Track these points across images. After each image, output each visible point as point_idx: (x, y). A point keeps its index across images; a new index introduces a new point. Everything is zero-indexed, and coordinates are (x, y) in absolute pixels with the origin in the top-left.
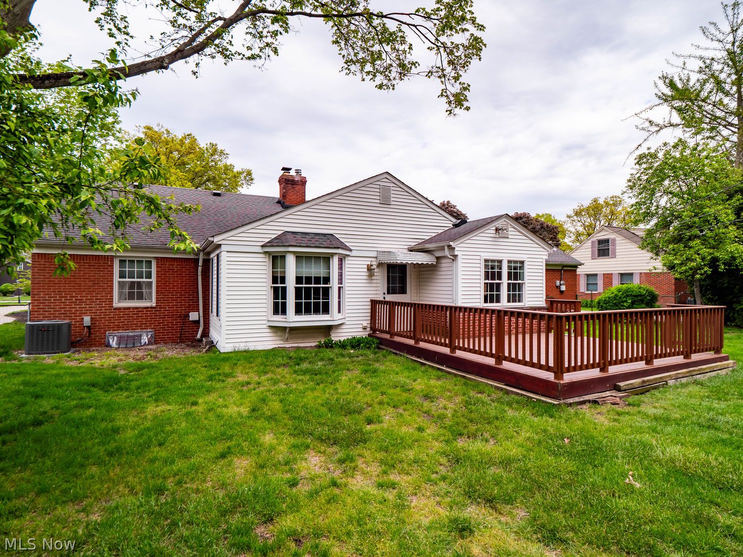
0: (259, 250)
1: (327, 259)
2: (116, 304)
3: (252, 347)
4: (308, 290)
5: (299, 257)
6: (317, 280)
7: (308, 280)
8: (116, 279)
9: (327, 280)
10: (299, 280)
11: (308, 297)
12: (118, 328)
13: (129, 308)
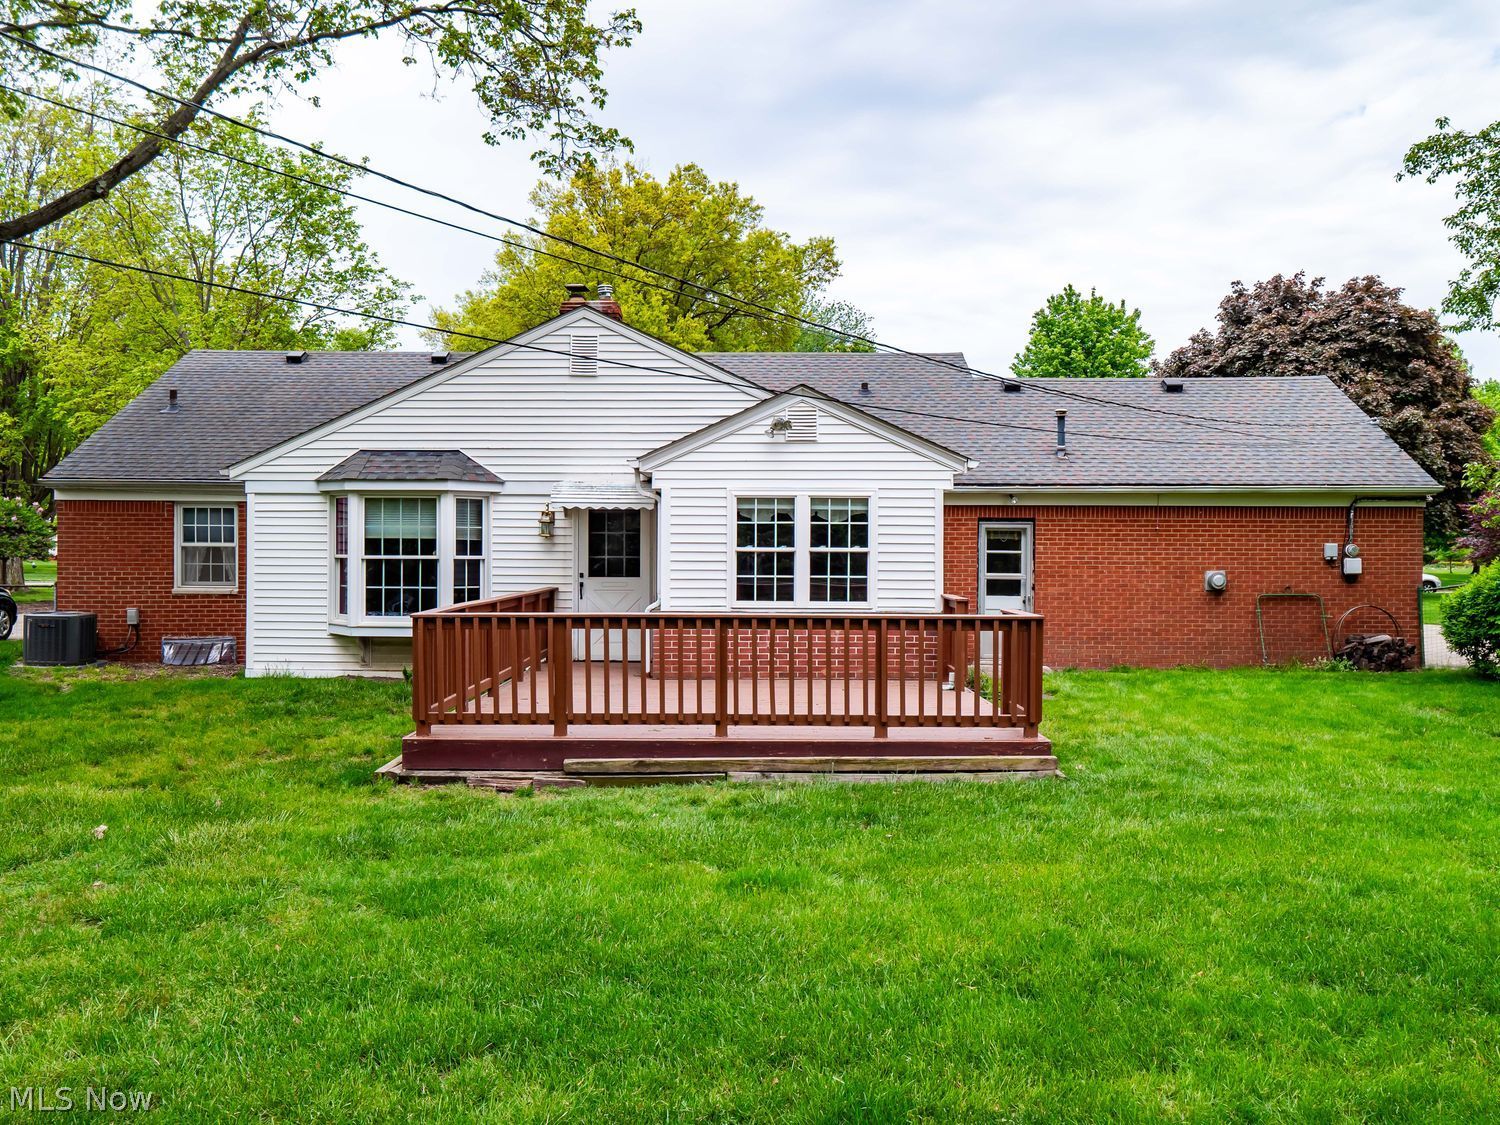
0: (313, 488)
1: (430, 502)
2: (179, 588)
3: (297, 671)
4: (393, 565)
5: (372, 502)
6: (410, 546)
7: (391, 545)
8: (179, 542)
9: (430, 546)
10: (372, 545)
11: (393, 579)
12: (179, 630)
13: (195, 596)
